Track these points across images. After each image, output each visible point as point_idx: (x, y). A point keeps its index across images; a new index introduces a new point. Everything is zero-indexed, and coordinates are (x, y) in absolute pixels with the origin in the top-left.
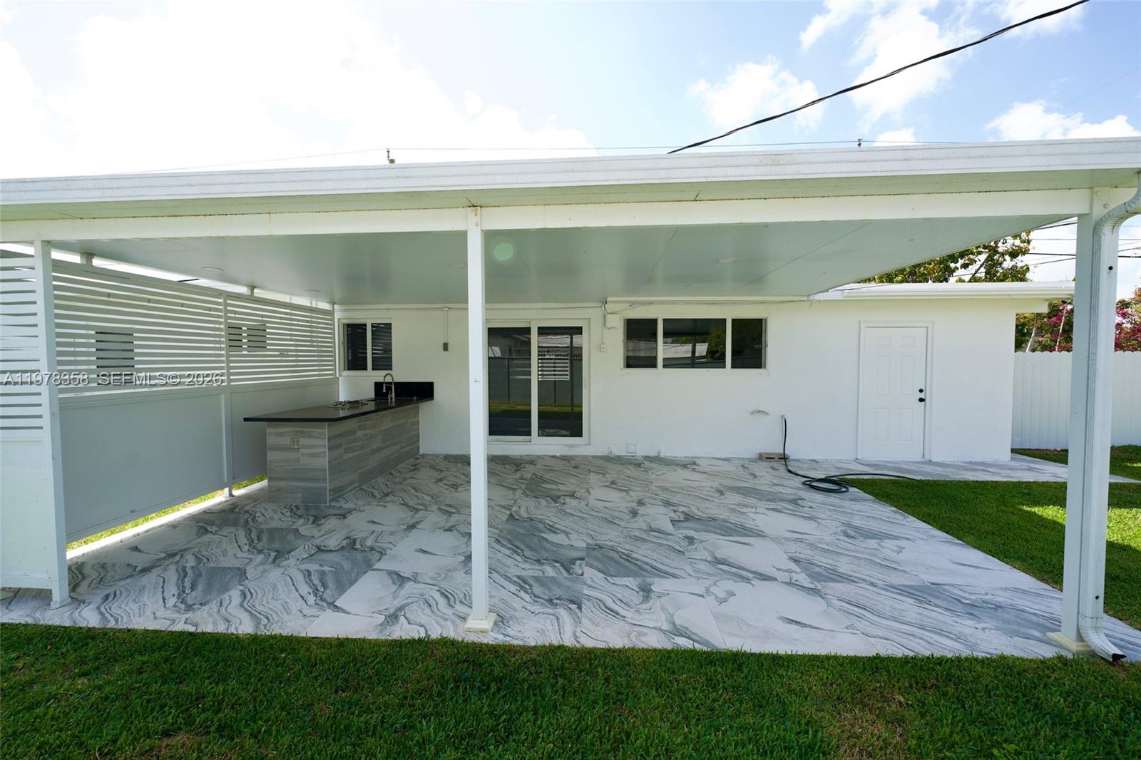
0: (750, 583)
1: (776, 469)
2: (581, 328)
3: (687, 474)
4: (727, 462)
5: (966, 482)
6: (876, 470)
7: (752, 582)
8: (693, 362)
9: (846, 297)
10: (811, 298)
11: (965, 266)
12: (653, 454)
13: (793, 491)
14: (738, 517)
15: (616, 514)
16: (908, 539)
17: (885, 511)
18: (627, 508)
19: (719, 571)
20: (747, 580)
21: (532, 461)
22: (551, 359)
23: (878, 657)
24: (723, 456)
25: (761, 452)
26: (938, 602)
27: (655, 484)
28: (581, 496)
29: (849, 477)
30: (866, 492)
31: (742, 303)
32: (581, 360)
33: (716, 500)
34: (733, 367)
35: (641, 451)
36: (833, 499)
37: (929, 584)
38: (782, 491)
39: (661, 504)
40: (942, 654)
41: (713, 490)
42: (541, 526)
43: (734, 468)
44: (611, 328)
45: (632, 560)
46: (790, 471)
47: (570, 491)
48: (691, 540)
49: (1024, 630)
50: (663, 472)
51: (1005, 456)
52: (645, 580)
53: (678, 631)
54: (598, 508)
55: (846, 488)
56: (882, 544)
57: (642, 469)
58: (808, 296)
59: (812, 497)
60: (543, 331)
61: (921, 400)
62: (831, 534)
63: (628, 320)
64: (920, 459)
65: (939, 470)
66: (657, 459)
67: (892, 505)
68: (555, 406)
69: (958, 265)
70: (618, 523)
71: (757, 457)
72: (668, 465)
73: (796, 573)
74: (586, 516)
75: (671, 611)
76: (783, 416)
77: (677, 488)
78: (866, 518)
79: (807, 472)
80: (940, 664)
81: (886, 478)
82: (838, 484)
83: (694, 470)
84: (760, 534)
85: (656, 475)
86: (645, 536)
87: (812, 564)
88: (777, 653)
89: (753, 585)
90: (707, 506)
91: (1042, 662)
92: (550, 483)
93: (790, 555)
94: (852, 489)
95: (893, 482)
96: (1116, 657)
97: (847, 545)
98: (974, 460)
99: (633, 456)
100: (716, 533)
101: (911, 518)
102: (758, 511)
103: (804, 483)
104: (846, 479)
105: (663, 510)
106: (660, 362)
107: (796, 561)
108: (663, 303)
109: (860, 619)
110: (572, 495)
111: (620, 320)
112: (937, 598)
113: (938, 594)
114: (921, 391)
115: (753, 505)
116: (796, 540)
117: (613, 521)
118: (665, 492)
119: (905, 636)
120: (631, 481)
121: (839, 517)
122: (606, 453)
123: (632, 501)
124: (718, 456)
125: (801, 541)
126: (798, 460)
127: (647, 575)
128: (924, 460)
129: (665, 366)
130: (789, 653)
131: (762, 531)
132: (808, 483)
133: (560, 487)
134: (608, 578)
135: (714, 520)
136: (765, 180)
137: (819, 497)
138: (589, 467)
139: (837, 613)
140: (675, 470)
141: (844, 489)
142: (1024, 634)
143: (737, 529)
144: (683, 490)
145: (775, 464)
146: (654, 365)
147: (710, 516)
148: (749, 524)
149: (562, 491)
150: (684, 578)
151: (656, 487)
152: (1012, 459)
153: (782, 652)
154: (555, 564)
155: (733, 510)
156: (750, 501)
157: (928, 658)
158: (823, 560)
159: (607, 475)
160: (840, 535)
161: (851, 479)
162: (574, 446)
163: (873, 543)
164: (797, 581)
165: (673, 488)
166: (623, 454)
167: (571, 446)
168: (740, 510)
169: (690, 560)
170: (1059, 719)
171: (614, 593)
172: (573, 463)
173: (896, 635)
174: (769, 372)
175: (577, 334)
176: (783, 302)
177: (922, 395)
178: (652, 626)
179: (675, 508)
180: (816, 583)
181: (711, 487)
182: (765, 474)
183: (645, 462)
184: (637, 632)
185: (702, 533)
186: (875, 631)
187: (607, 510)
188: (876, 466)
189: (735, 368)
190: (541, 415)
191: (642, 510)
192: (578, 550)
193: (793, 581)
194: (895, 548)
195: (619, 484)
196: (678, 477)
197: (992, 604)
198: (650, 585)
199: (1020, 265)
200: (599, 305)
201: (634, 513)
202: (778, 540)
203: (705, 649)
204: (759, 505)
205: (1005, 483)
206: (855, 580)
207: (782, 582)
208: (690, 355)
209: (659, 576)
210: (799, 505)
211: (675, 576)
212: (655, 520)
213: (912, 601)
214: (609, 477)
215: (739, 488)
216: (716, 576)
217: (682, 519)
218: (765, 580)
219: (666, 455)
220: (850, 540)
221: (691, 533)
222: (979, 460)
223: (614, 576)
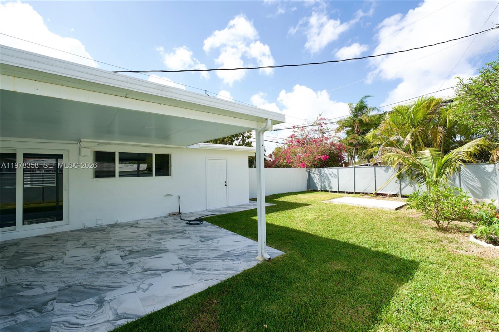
0: (160, 276)
1: (176, 219)
2: (62, 155)
3: (133, 230)
4: (154, 220)
5: (238, 212)
6: (213, 213)
7: (161, 275)
8: (138, 174)
9: (201, 147)
10: (188, 147)
11: (237, 140)
12: (113, 223)
13: (182, 228)
14: (157, 245)
15: (85, 262)
16: (221, 237)
17: (215, 228)
18: (93, 257)
19: (145, 276)
20: (159, 275)
21: (15, 243)
22: (40, 173)
23: (209, 288)
24: (152, 217)
25: (170, 212)
26: (229, 258)
27: (113, 239)
28: (58, 258)
29: (203, 217)
30: (209, 222)
31: (160, 147)
32: (62, 174)
33: (146, 240)
34: (156, 175)
35: (105, 222)
36: (198, 227)
37: (226, 252)
38: (178, 229)
39: (116, 249)
40: (229, 277)
41: (146, 235)
42: (19, 288)
43: (158, 222)
44: (84, 156)
45: (93, 287)
46: (181, 219)
47: (49, 257)
48: (131, 264)
49: (251, 259)
50: (118, 231)
51: (248, 201)
52: (101, 296)
53: (119, 317)
54: (71, 263)
55: (202, 222)
56: (213, 241)
57: (106, 232)
58: (187, 146)
59: (190, 228)
60: (27, 156)
61: (226, 185)
62: (196, 243)
63: (96, 152)
64: (226, 206)
65: (231, 209)
66: (117, 225)
67: (217, 225)
68: (43, 203)
69: (235, 139)
70: (86, 267)
71: (168, 215)
72: (122, 227)
73: (181, 264)
74: (61, 270)
75: (116, 308)
76: (179, 196)
77: (126, 238)
78: (208, 233)
79: (188, 218)
80: (228, 281)
81: (216, 215)
82: (199, 221)
83: (137, 227)
84: (166, 251)
85: (114, 234)
86: (104, 270)
87: (188, 258)
88: (170, 305)
89: (162, 276)
90: (142, 243)
91: (254, 268)
92: (32, 255)
93: (178, 256)
94: (204, 222)
95: (218, 216)
96: (269, 259)
97: (202, 245)
98: (240, 204)
99: (100, 226)
100: (145, 256)
101: (222, 229)
102: (167, 240)
103: (187, 223)
104: (203, 218)
105: (117, 252)
106: (117, 174)
107: (181, 258)
108: (118, 144)
109: (204, 275)
110: (51, 259)
111: (91, 152)
112: (229, 256)
113: (229, 255)
114: (225, 182)
115: (165, 238)
116: (182, 249)
117: (82, 267)
118: (119, 242)
119: (218, 275)
120: (97, 241)
121: (199, 234)
122: (81, 227)
123: (97, 252)
124: (149, 218)
125: (184, 249)
126: (185, 214)
127: (102, 292)
128: (227, 206)
129: (120, 176)
130: (175, 302)
131: (168, 249)
132: (188, 223)
133: (41, 256)
134: (73, 304)
135: (145, 250)
136: (159, 96)
137: (192, 228)
138: (66, 238)
139: (196, 276)
140: (126, 229)
141: (201, 223)
142: (250, 260)
143: (156, 251)
144: (130, 238)
145: (175, 217)
146: (114, 176)
147: (143, 248)
148: (162, 247)
149: (43, 258)
150: (125, 286)
151: (114, 240)
152: (250, 202)
153: (172, 303)
154: (28, 311)
155: (155, 243)
156: (163, 236)
157: (225, 281)
158: (192, 255)
159: (81, 241)
160: (199, 242)
161: (205, 218)
162: (56, 227)
163: (210, 242)
164: (181, 267)
165: (124, 239)
166: (94, 226)
167: (53, 227)
168: (159, 242)
169: (130, 275)
170: (257, 285)
171: (77, 312)
172: (54, 238)
173: (216, 276)
174: (172, 177)
175: (60, 158)
176: (177, 148)
177: (226, 184)
178: (102, 322)
179: (124, 249)
180: (189, 266)
181: (145, 234)
182: (171, 222)
183: (108, 228)
184: (91, 330)
185: (138, 258)
186: (208, 278)
187: (78, 262)
188: (213, 211)
189: (157, 176)
190: (25, 211)
191: (103, 256)
192: (51, 294)
193: (179, 268)
194: (217, 242)
195: (89, 244)
196: (128, 232)
197: (243, 253)
198: (104, 297)
199: (250, 141)
200: (76, 142)
201: (97, 259)
202: (174, 252)
203: (134, 320)
204: (167, 237)
205: (248, 210)
206: (203, 259)
207: (175, 270)
208: (137, 170)
209: (110, 290)
210: (184, 233)
211: (120, 287)
212: (111, 259)
213: (221, 261)
214: (82, 241)
215: (159, 231)
216: (144, 278)
217: (127, 254)
218: (168, 272)
219: (121, 222)
220: (202, 243)
221: (131, 261)
222: (242, 204)
223: (78, 302)
